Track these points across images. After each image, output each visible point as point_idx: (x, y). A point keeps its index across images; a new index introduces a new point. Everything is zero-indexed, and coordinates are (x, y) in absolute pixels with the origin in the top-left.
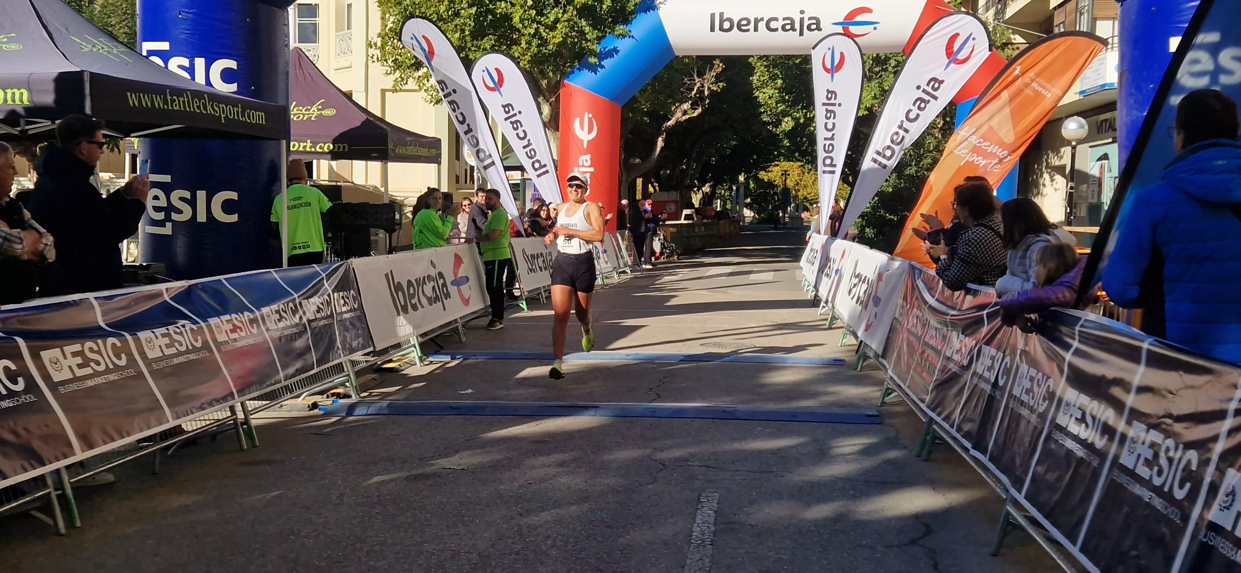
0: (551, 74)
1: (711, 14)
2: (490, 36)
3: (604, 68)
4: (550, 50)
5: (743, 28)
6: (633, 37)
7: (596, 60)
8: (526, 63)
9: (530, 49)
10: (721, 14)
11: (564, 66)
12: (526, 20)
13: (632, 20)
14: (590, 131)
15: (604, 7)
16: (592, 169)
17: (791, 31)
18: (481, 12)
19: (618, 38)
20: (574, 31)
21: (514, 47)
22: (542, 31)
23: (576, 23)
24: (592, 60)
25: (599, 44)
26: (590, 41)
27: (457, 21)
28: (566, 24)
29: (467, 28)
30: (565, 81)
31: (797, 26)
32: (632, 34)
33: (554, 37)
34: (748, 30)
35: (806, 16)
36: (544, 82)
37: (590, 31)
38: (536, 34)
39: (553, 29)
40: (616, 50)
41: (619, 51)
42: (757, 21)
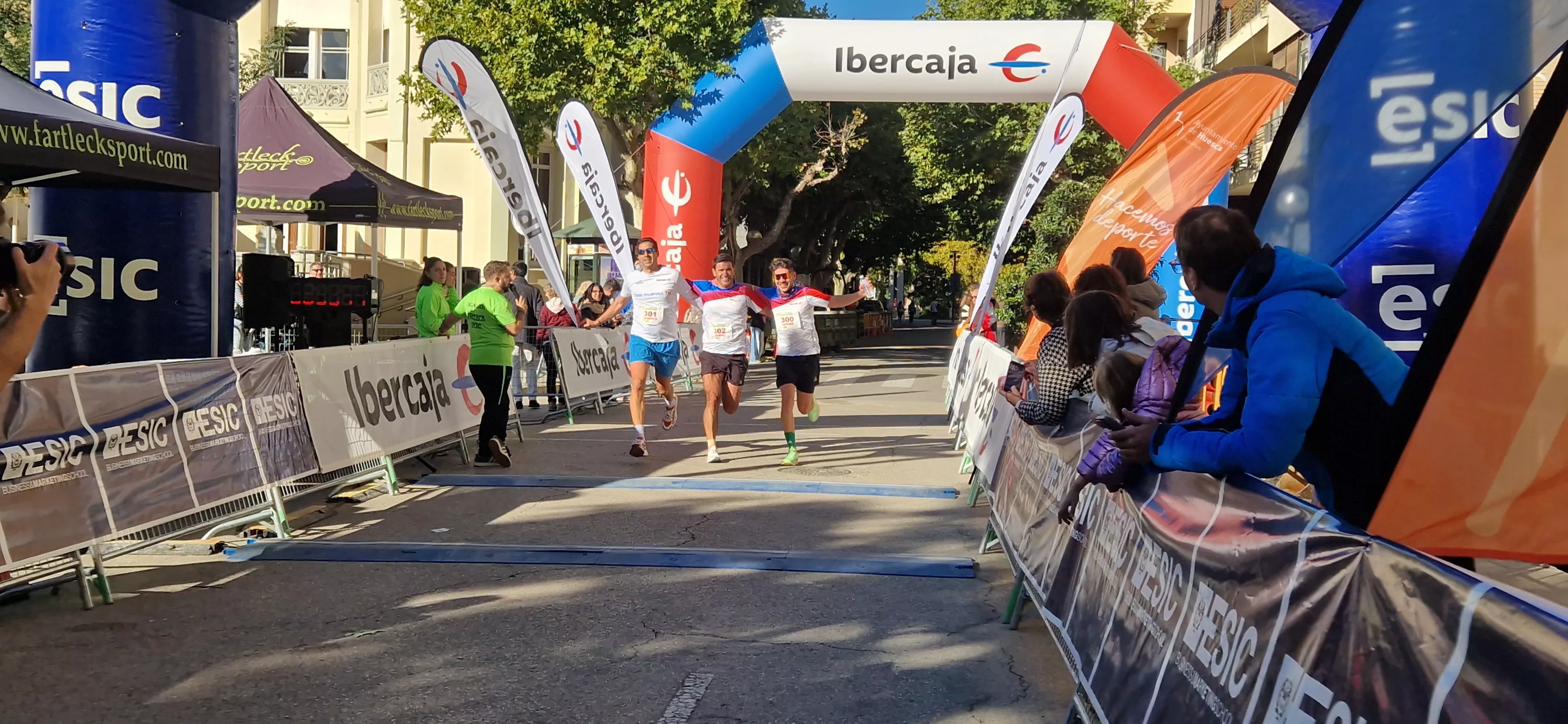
0: (634, 122)
1: (838, 49)
2: (557, 72)
3: (702, 115)
4: (631, 92)
5: (878, 67)
6: (738, 76)
7: (691, 106)
8: (601, 106)
9: (606, 89)
10: (850, 50)
11: (651, 112)
12: (601, 52)
13: (738, 55)
14: (682, 194)
15: (702, 37)
16: (684, 243)
17: (938, 73)
18: (546, 40)
19: (719, 77)
20: (664, 67)
21: (586, 86)
22: (620, 66)
23: (666, 58)
24: (686, 105)
25: (695, 84)
26: (683, 80)
27: (513, 52)
28: (651, 58)
29: (525, 61)
30: (652, 130)
31: (946, 66)
32: (737, 73)
33: (636, 75)
34: (884, 70)
35: (957, 54)
36: (628, 134)
37: (683, 68)
38: (614, 71)
39: (636, 64)
40: (717, 94)
41: (721, 95)
42: (895, 59)
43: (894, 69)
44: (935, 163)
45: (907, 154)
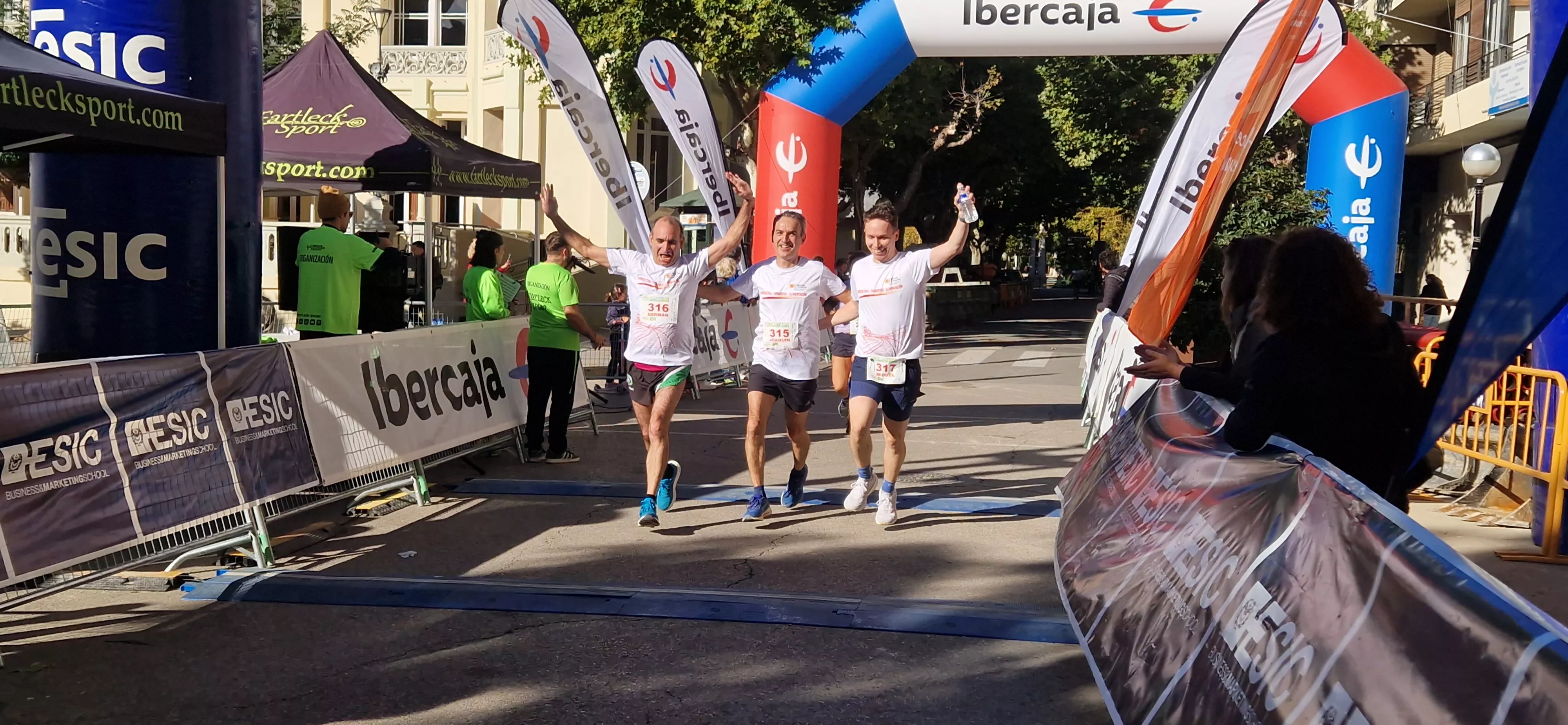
0: (748, 83)
2: (668, 31)
3: (820, 73)
4: (746, 50)
5: (1009, 18)
6: (858, 31)
7: (809, 62)
9: (718, 48)
11: (767, 72)
12: (712, 8)
13: (858, 9)
14: (797, 160)
17: (1076, 23)
19: (838, 32)
20: (779, 23)
21: (697, 45)
22: (732, 23)
23: (781, 13)
24: (803, 62)
25: (813, 41)
26: (800, 37)
28: (764, 13)
30: (767, 92)
31: (1085, 16)
32: (857, 27)
33: (748, 32)
34: (1016, 22)
35: (1098, 2)
36: (746, 97)
37: (800, 24)
38: (726, 29)
39: (750, 21)
40: (836, 52)
41: (841, 54)
42: (1028, 10)
43: (1027, 21)
44: (1077, 123)
45: (1046, 114)
